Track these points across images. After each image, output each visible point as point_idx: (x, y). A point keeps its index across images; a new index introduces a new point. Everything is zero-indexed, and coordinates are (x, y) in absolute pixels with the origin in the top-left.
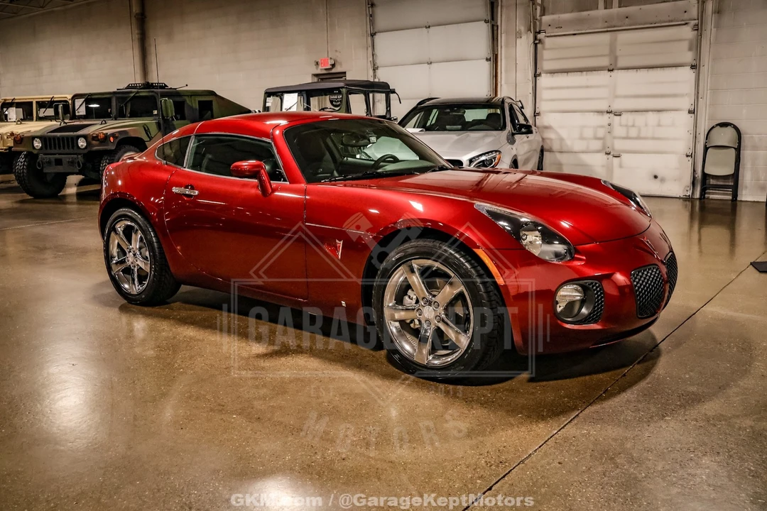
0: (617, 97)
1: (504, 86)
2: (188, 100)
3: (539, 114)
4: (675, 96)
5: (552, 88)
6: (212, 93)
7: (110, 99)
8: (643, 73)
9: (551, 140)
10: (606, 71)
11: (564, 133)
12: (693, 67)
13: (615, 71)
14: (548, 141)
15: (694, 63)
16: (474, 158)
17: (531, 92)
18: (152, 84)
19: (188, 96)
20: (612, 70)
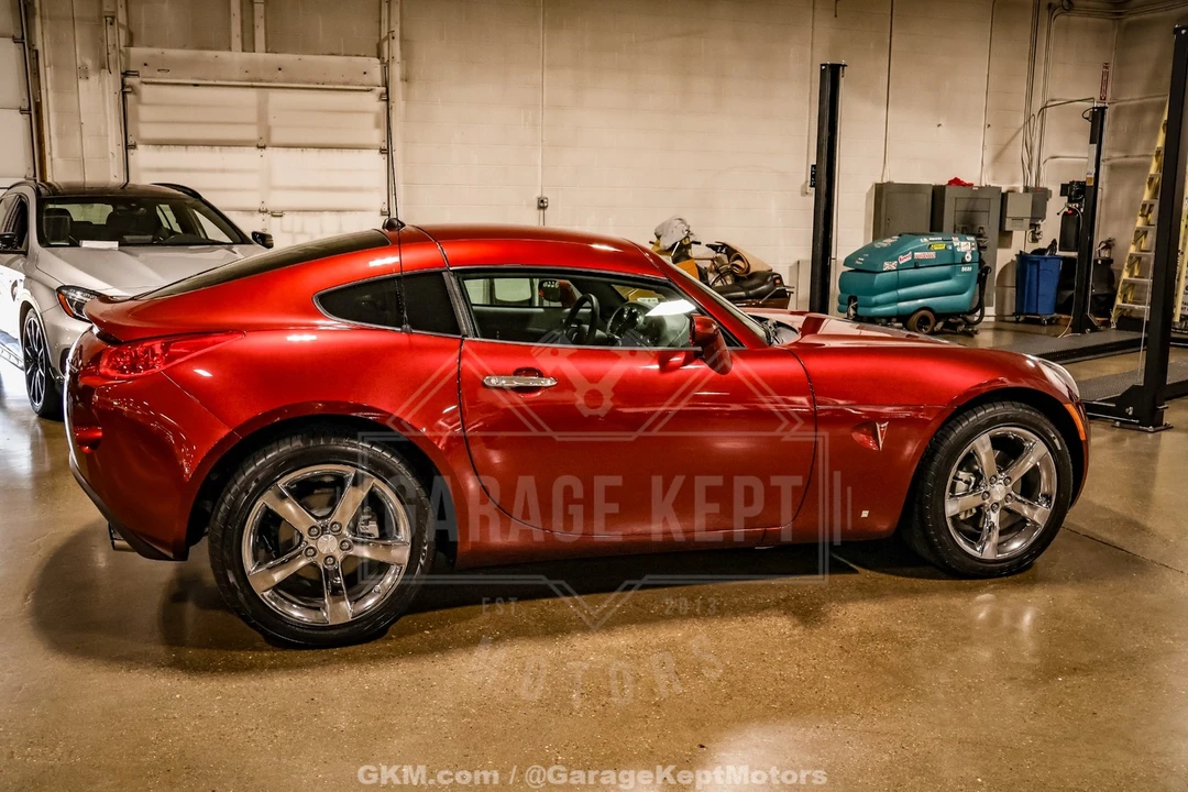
0: (275, 188)
1: (59, 162)
4: (359, 190)
8: (312, 154)
10: (254, 149)
12: (382, 151)
13: (269, 150)
15: (384, 146)
17: (118, 174)
20: (264, 147)
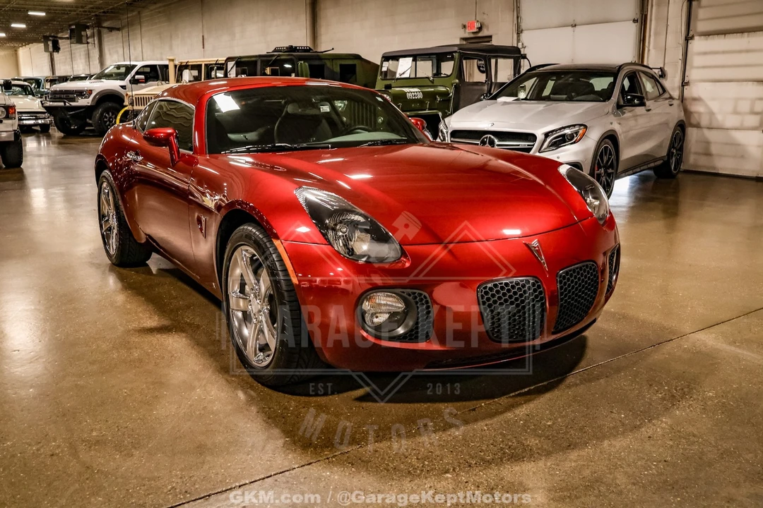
1: (653, 51)
2: (328, 64)
3: (687, 84)
5: (705, 53)
6: (357, 57)
7: (255, 62)
9: (699, 114)
11: (714, 106)
14: (696, 115)
16: (552, 132)
17: (681, 57)
18: (296, 47)
19: (329, 59)
